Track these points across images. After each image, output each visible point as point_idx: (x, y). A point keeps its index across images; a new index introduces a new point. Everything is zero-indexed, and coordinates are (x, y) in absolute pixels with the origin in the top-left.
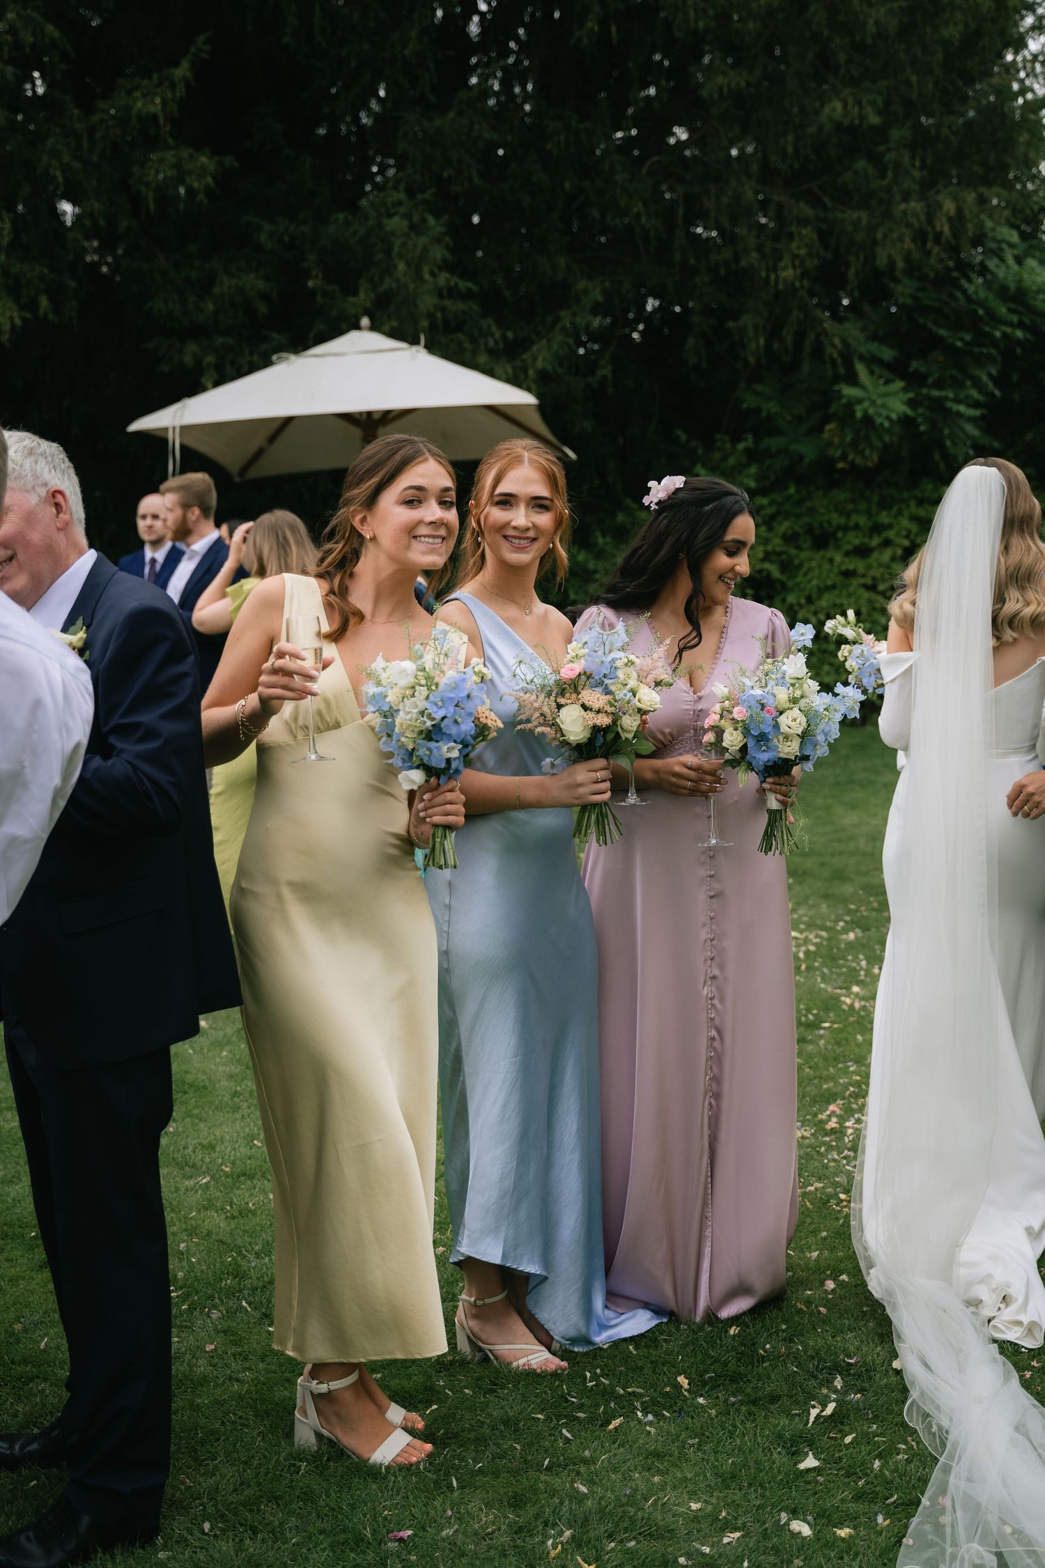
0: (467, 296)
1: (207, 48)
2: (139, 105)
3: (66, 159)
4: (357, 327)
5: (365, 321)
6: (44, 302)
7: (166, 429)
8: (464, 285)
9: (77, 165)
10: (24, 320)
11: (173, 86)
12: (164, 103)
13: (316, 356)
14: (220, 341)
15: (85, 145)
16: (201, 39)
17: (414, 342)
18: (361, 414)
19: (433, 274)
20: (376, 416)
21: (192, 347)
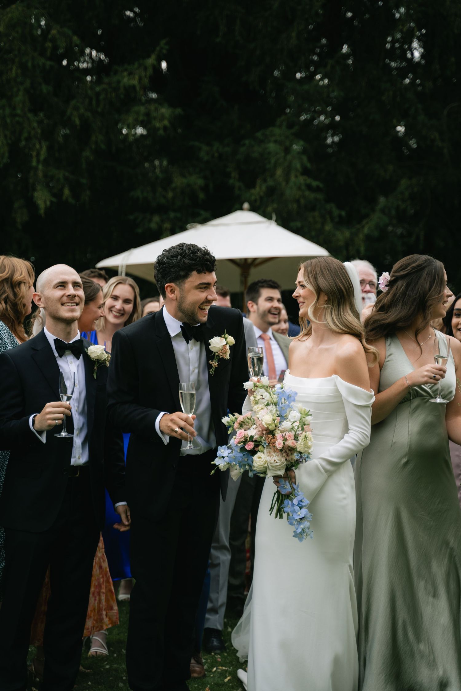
0: (317, 189)
1: (167, 47)
2: (125, 80)
3: (82, 111)
4: (241, 209)
5: (246, 205)
6: (67, 192)
7: (118, 267)
8: (315, 183)
9: (89, 114)
10: (52, 202)
11: (146, 69)
12: (140, 79)
13: (213, 225)
14: (172, 215)
15: (94, 102)
16: (163, 42)
17: (269, 218)
18: (241, 259)
19: (296, 176)
20: (249, 261)
21: (156, 218)
